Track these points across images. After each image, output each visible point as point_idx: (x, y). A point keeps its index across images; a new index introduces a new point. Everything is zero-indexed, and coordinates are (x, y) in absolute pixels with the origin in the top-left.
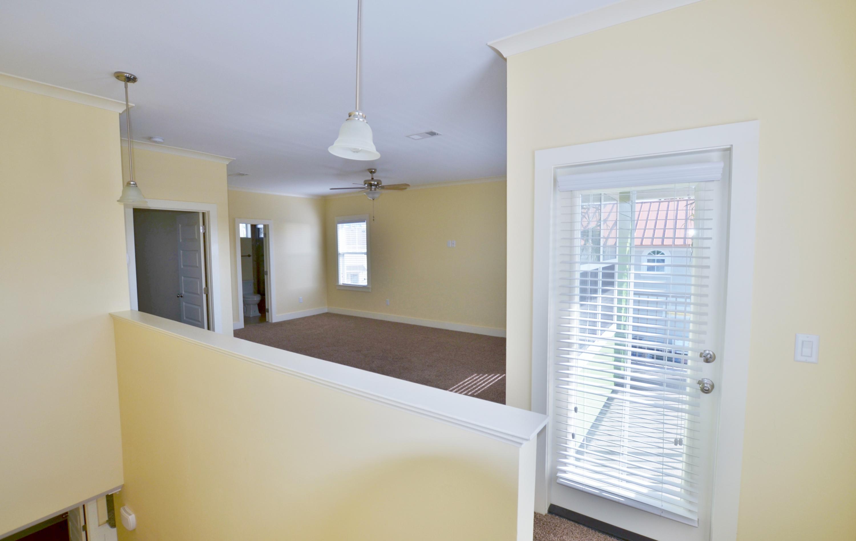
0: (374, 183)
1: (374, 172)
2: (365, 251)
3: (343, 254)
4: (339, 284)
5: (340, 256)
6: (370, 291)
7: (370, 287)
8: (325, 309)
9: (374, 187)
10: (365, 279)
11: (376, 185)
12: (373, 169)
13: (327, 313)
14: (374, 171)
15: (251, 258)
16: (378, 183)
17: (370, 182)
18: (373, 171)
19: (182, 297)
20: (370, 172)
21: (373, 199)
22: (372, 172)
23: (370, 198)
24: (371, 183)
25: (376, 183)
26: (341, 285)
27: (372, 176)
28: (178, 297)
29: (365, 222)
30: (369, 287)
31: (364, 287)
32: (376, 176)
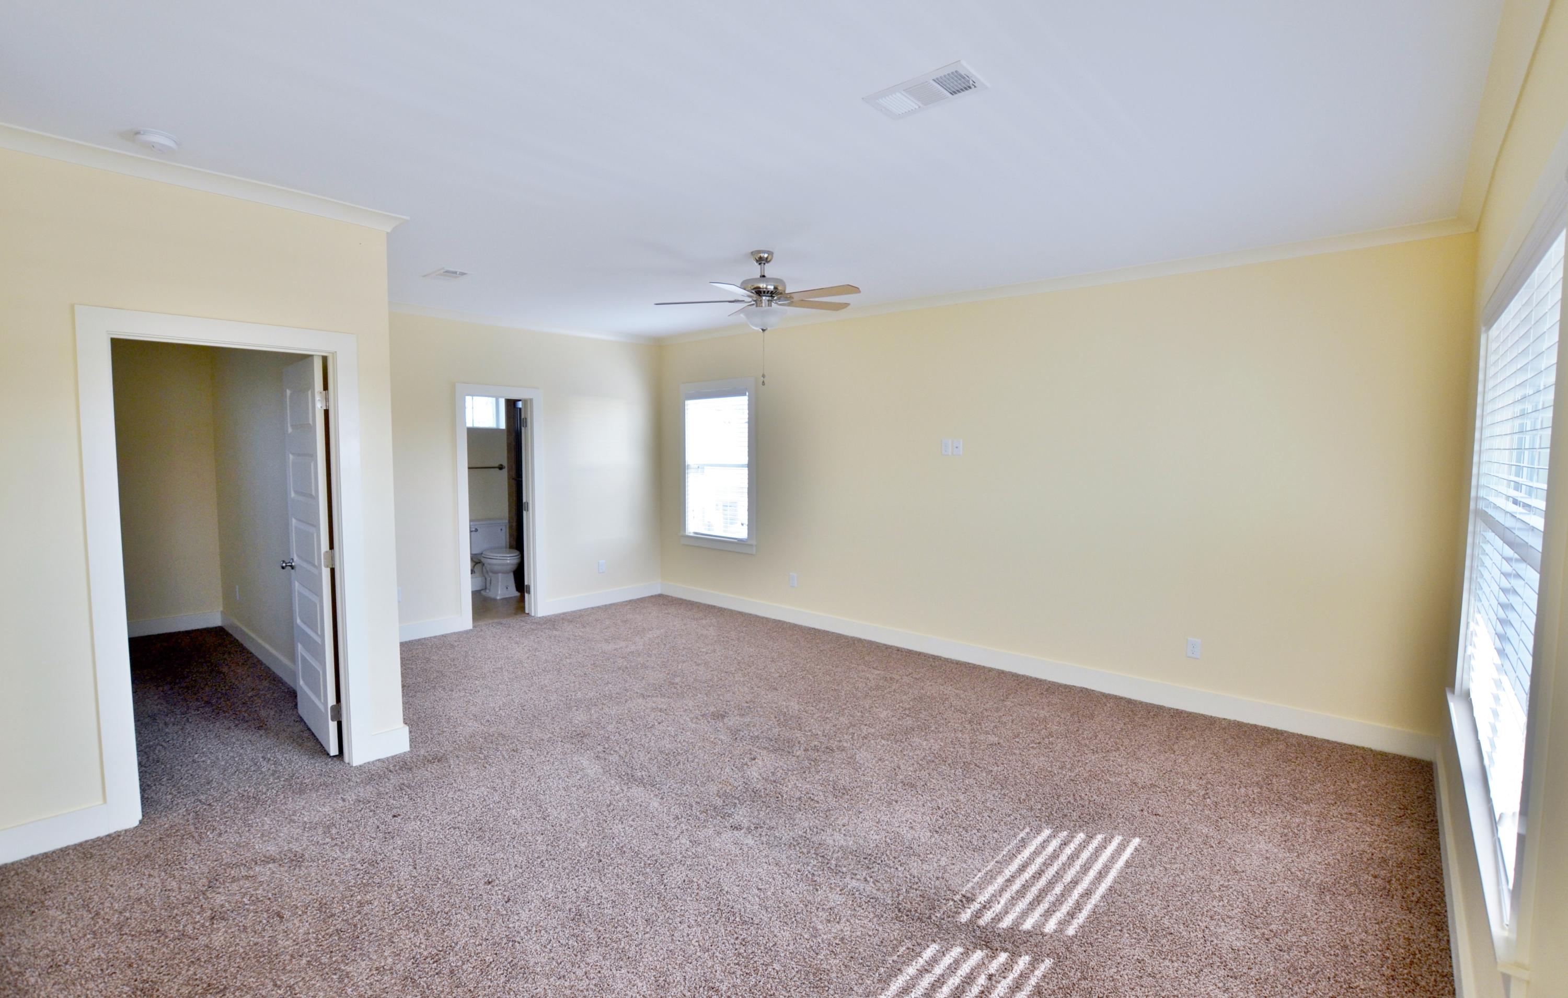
0: (766, 288)
1: (767, 261)
2: (745, 460)
3: (696, 466)
4: (687, 534)
5: (689, 471)
6: (754, 553)
7: (753, 542)
8: (654, 588)
9: (768, 298)
10: (742, 524)
11: (772, 294)
12: (764, 252)
13: (660, 596)
14: (767, 258)
15: (505, 471)
16: (775, 288)
17: (756, 285)
18: (766, 256)
19: (292, 567)
20: (757, 261)
21: (763, 330)
22: (761, 261)
23: (756, 326)
24: (759, 288)
25: (771, 288)
26: (692, 535)
27: (762, 270)
28: (283, 568)
29: (745, 395)
30: (750, 542)
31: (740, 542)
32: (770, 270)
